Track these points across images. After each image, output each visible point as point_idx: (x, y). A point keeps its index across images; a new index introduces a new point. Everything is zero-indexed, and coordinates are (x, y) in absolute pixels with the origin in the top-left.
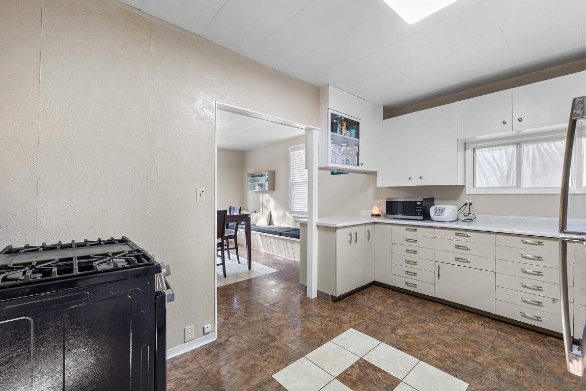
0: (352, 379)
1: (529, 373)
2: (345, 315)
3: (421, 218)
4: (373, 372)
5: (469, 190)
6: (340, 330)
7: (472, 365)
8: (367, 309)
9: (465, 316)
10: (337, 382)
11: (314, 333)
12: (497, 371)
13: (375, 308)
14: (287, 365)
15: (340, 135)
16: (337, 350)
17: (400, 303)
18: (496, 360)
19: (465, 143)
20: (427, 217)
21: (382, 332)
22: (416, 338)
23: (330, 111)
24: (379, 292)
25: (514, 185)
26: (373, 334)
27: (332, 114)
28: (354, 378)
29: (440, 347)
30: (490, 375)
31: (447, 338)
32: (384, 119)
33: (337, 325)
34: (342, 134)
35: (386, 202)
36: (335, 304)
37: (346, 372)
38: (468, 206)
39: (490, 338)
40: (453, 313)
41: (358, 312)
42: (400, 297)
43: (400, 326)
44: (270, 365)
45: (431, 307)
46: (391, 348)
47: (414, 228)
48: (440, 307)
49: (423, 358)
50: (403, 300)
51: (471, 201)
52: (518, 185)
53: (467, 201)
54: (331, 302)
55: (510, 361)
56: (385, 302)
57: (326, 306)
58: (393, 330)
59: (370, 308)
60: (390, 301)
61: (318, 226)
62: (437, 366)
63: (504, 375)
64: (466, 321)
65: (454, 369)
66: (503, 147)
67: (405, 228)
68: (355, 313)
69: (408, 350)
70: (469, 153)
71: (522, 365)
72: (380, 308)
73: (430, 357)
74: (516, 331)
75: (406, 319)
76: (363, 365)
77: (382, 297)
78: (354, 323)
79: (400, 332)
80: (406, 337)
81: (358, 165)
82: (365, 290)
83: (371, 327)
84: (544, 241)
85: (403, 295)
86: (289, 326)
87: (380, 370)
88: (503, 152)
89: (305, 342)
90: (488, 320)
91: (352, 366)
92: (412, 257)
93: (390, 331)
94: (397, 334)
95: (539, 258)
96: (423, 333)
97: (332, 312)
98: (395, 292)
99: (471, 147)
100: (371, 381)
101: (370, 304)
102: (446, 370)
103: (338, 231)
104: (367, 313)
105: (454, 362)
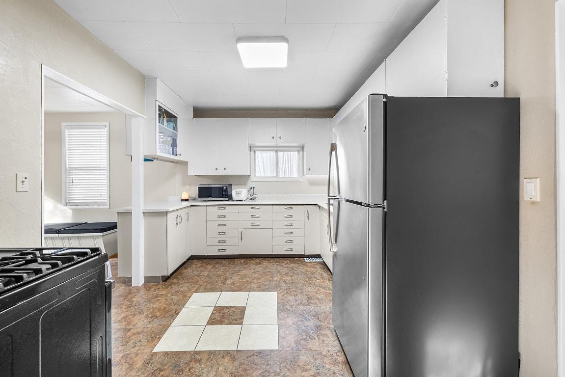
0: (217, 320)
1: (295, 276)
2: (182, 287)
3: (227, 199)
4: (228, 310)
5: (252, 178)
6: (185, 297)
7: (273, 283)
8: (197, 277)
9: (258, 261)
10: (209, 327)
11: (165, 308)
12: (284, 281)
13: (202, 274)
14: (160, 338)
15: (162, 125)
16: (194, 310)
17: (217, 266)
18: (281, 276)
19: (250, 147)
20: (230, 198)
21: (218, 287)
22: (240, 282)
23: (158, 104)
24: (198, 263)
25: (275, 175)
26: (213, 290)
27: (159, 106)
28: (219, 319)
29: (255, 281)
30: (283, 284)
31: (256, 275)
32: (194, 117)
33: (181, 296)
34: (163, 125)
35: (199, 188)
36: (166, 283)
37: (210, 318)
38: (253, 189)
39: (274, 267)
40: (252, 261)
41: (191, 281)
42: (215, 262)
43: (226, 279)
44: (143, 347)
45: (237, 261)
46: (230, 293)
47: (223, 207)
48: (243, 261)
49: (250, 290)
50: (218, 263)
51: (254, 186)
52: (277, 176)
53: (251, 186)
54: (161, 283)
55: (287, 274)
56: (206, 268)
57: (159, 286)
58: (224, 283)
59: (199, 276)
60: (210, 267)
61: (144, 213)
62: (259, 291)
63: (287, 281)
64: (260, 263)
65: (267, 289)
66: (268, 152)
67: (217, 207)
68: (189, 283)
69: (240, 290)
70: (252, 153)
71: (292, 274)
72: (206, 273)
73: (253, 288)
74: (282, 260)
75: (228, 274)
76: (219, 310)
77: (202, 266)
78: (193, 290)
79: (228, 282)
80: (235, 284)
81: (176, 155)
82: (185, 265)
83: (208, 287)
84: (293, 207)
85: (216, 260)
86: (135, 315)
87: (231, 307)
88: (268, 154)
89: (163, 317)
90: (269, 259)
91: (212, 313)
92: (222, 229)
93: (222, 284)
94: (227, 284)
95: (291, 216)
96: (242, 278)
97: (169, 289)
98: (209, 260)
99: (253, 149)
100: (230, 315)
101: (196, 273)
102: (264, 291)
103: (169, 215)
104: (199, 279)
105: (265, 285)
